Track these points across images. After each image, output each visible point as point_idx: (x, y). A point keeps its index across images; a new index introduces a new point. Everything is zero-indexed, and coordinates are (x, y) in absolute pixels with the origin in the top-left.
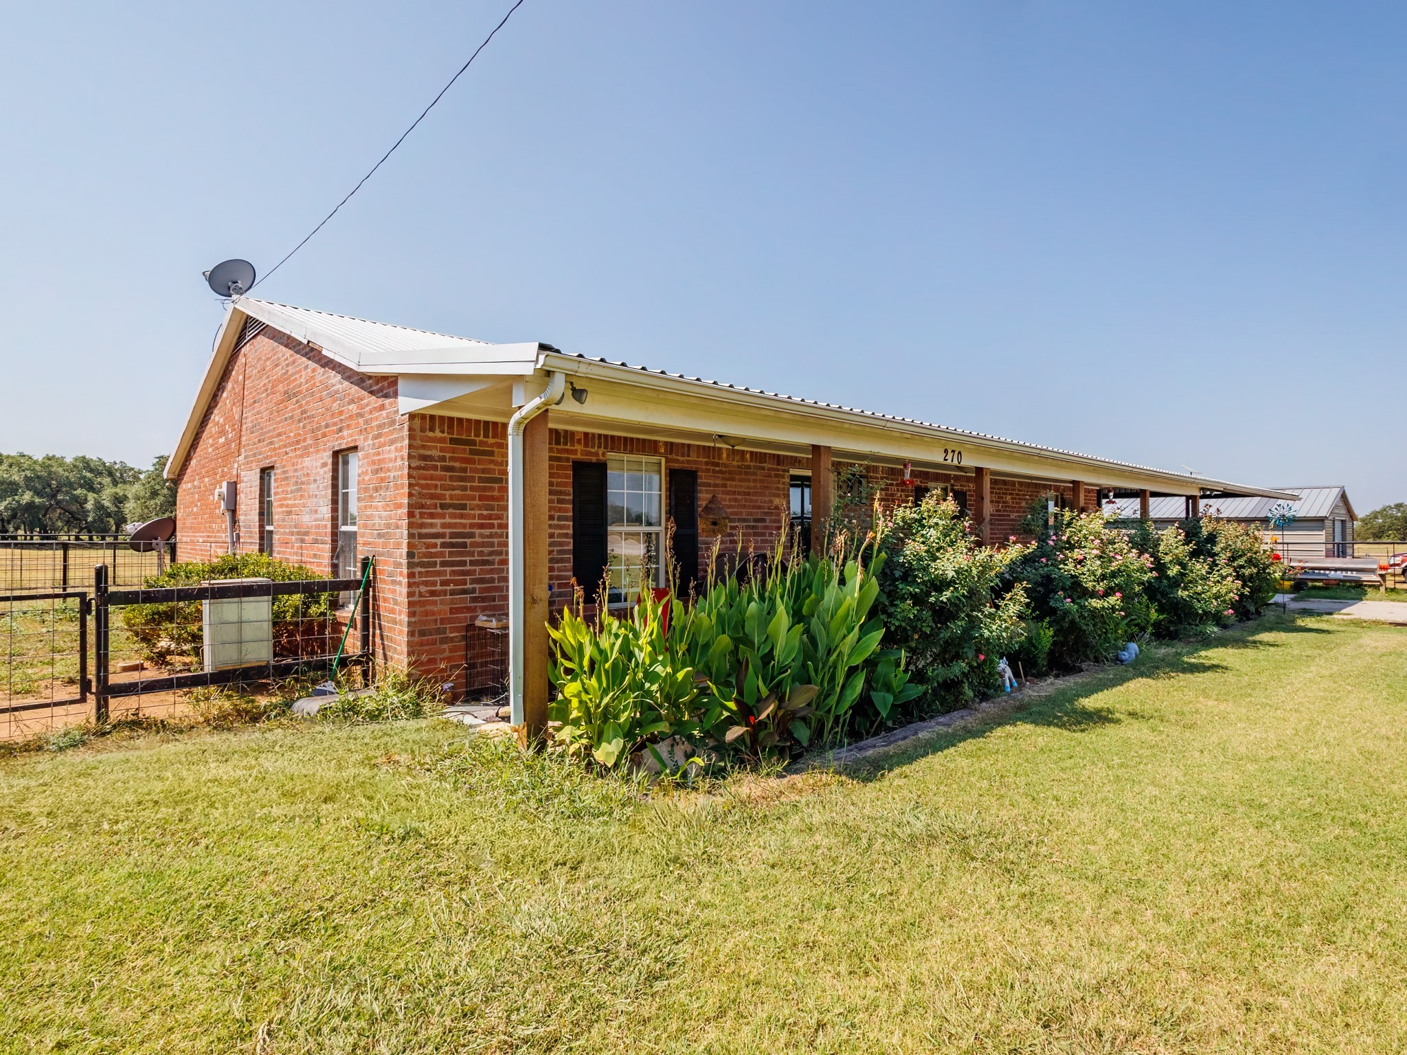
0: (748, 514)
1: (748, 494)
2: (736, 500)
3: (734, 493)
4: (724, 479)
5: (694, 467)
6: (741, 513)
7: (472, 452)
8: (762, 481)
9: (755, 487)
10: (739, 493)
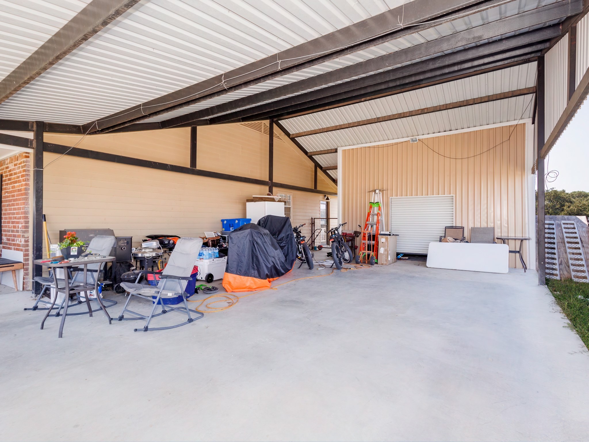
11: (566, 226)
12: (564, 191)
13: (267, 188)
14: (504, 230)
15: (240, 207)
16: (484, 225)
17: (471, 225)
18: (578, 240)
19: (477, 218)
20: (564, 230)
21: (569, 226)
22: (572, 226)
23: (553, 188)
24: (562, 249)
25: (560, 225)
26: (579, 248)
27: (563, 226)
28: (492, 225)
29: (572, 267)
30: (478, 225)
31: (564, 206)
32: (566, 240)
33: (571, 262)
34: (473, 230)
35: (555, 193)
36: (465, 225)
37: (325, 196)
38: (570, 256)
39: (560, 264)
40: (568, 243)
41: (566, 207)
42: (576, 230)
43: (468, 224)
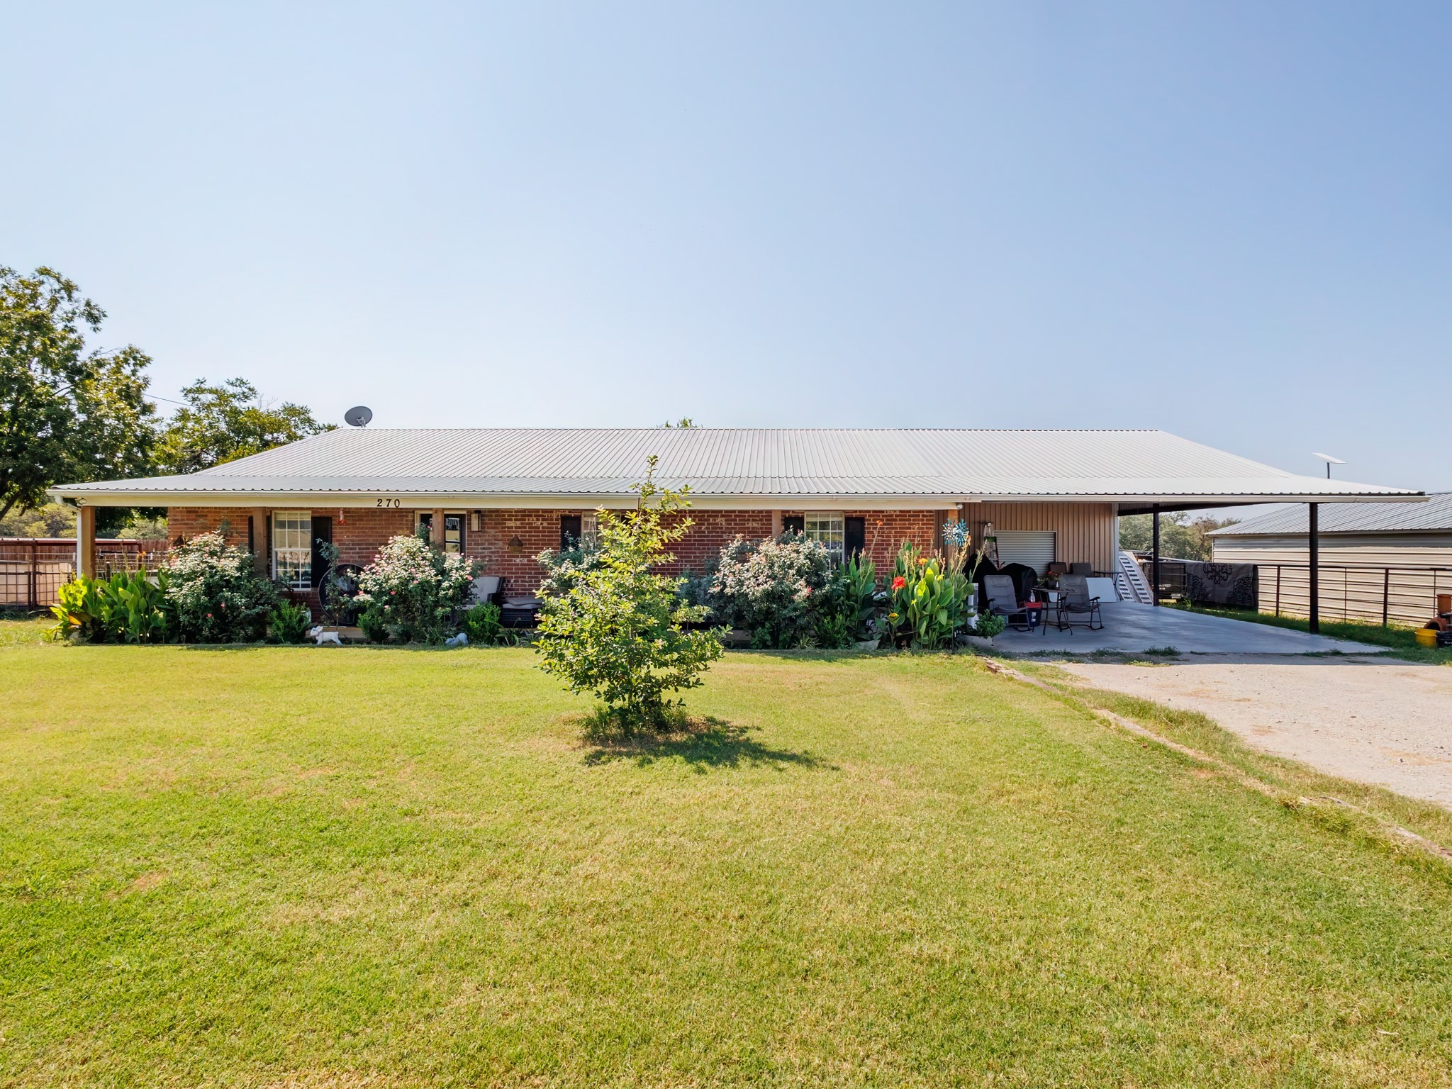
0: (374, 540)
1: (374, 528)
2: (364, 532)
3: (362, 528)
4: (353, 520)
5: (330, 515)
6: (369, 540)
7: (197, 516)
8: (386, 520)
9: (381, 524)
10: (366, 528)
16: (1081, 561)
17: (1071, 561)
19: (1076, 553)
34: (1072, 566)
36: (1065, 561)
43: (1068, 560)
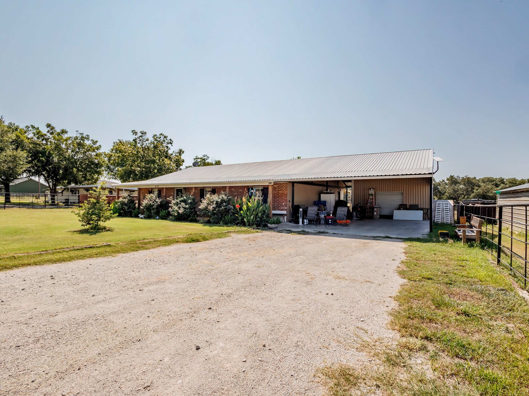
11: (445, 204)
12: (475, 178)
13: (325, 188)
14: (422, 205)
15: (317, 196)
16: (414, 204)
17: (410, 204)
18: (449, 209)
19: (412, 200)
20: (444, 206)
21: (446, 204)
22: (447, 204)
23: (467, 176)
24: (443, 213)
25: (443, 204)
26: (448, 212)
27: (444, 204)
28: (418, 204)
29: (445, 219)
30: (412, 204)
31: (474, 189)
32: (444, 209)
33: (445, 217)
34: (410, 206)
35: (468, 180)
36: (407, 203)
37: (339, 189)
38: (445, 215)
39: (441, 218)
40: (445, 210)
41: (475, 190)
42: (448, 206)
43: (408, 203)
